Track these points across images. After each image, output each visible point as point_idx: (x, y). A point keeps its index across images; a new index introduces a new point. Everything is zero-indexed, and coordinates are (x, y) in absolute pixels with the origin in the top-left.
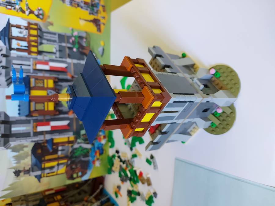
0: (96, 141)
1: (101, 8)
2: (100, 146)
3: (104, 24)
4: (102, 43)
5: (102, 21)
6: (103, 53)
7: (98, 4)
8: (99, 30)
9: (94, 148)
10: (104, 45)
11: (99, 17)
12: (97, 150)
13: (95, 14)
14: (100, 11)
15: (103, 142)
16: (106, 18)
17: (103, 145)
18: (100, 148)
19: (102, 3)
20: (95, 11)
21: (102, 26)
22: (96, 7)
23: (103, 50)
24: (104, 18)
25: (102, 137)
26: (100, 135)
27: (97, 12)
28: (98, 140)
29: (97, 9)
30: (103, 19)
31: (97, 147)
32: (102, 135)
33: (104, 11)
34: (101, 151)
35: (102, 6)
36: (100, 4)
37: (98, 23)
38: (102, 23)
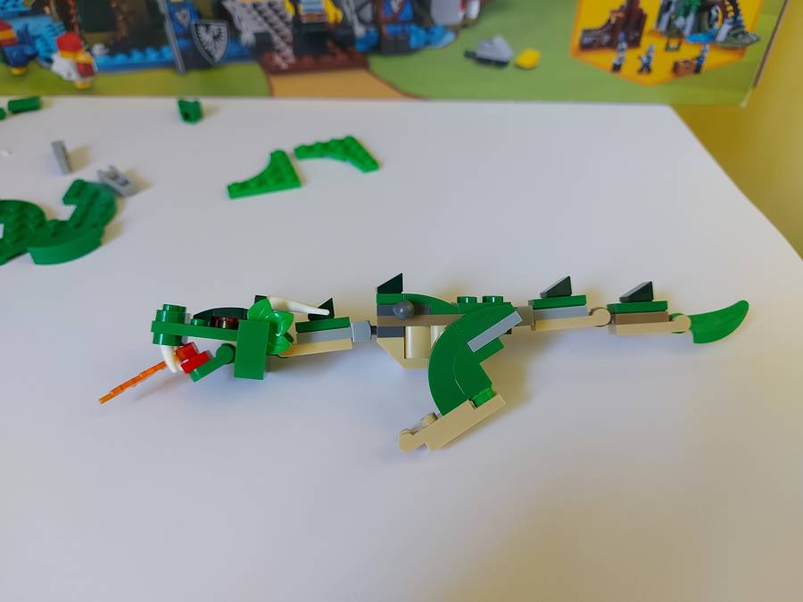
0: (59, 25)
1: (689, 52)
2: (39, 45)
3: (617, 68)
4: (528, 57)
5: (632, 58)
6: (484, 61)
7: (713, 38)
8: (591, 43)
9: (23, 14)
10: (519, 67)
12: (17, 25)
13: (666, 18)
14: (677, 49)
15: (63, 65)
16: (644, 78)
17: (50, 61)
18: (28, 51)
19: (714, 58)
20: (680, 22)
21: (609, 58)
22: (698, 28)
23: (501, 64)
24: (646, 68)
25: (83, 57)
26: (89, 50)
27: (673, 32)
28: (62, 33)
29: (687, 32)
30: (639, 65)
31: (26, 28)
32: (92, 55)
33: (676, 68)
34: (15, 54)
35: (700, 59)
36: (708, 47)
37: (621, 36)
38: (621, 59)
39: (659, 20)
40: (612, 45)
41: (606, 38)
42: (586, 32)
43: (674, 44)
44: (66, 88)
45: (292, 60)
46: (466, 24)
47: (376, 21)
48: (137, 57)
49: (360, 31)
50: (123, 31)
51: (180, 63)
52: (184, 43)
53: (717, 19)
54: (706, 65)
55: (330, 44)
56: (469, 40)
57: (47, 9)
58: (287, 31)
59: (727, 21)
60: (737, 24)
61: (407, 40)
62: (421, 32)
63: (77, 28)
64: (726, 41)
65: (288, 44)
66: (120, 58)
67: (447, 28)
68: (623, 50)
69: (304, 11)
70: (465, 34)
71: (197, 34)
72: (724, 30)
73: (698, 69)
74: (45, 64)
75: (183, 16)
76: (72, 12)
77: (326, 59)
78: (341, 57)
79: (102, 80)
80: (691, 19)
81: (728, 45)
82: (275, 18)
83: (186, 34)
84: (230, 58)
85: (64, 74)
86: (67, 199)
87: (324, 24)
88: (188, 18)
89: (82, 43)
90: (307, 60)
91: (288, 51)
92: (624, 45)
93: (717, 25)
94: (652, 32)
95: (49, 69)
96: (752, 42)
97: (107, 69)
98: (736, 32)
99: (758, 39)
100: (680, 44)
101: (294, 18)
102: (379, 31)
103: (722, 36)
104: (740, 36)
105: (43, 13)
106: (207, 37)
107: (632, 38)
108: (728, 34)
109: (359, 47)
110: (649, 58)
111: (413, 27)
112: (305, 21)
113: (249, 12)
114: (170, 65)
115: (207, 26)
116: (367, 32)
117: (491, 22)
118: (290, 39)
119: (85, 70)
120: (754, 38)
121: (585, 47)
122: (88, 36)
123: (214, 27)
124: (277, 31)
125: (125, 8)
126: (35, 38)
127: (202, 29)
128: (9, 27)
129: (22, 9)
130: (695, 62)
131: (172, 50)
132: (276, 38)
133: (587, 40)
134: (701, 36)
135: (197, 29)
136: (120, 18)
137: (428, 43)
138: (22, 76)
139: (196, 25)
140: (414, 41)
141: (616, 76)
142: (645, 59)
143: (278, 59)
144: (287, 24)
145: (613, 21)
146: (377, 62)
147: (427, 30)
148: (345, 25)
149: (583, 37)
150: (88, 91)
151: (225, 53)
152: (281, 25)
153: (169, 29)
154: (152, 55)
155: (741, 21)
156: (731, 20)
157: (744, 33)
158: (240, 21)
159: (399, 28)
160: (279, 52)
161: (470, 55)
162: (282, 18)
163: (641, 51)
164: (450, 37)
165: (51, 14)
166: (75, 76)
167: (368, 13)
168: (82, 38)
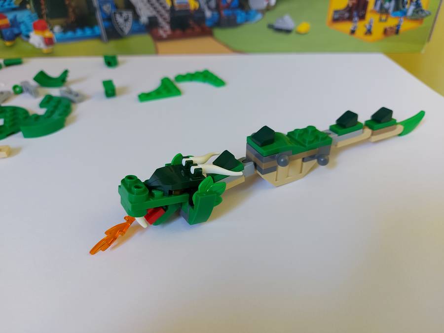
0: (35, 15)
1: (392, 22)
2: (23, 28)
3: (353, 32)
4: (304, 27)
5: (361, 26)
6: (279, 30)
7: (405, 14)
8: (339, 18)
9: (14, 9)
10: (299, 33)
11: (372, 16)
12: (10, 16)
13: (379, 3)
14: (386, 20)
15: (36, 39)
16: (368, 38)
17: (28, 37)
18: (16, 31)
19: (406, 25)
20: (387, 5)
21: (347, 26)
22: (397, 8)
23: (288, 31)
24: (369, 32)
25: (48, 34)
26: (52, 30)
27: (383, 11)
28: (37, 20)
29: (391, 10)
30: (365, 30)
31: (15, 18)
32: (53, 32)
33: (385, 32)
34: (8, 33)
35: (398, 26)
36: (402, 19)
37: (355, 13)
38: (355, 27)
39: (376, 4)
40: (350, 19)
41: (347, 15)
42: (336, 12)
43: (384, 17)
44: (37, 53)
45: (169, 32)
46: (269, 8)
47: (218, 8)
48: (79, 33)
49: (208, 14)
50: (72, 18)
51: (104, 36)
52: (107, 24)
53: (407, 3)
54: (402, 29)
55: (191, 22)
56: (270, 18)
57: (28, 6)
58: (167, 15)
59: (412, 4)
60: (418, 5)
61: (235, 19)
62: (243, 14)
63: (45, 17)
64: (413, 15)
65: (167, 22)
66: (70, 34)
67: (258, 11)
68: (356, 22)
69: (177, 3)
70: (268, 14)
71: (115, 18)
72: (411, 9)
73: (397, 32)
74: (25, 39)
75: (107, 8)
76: (43, 7)
77: (189, 31)
78: (198, 29)
79: (58, 47)
80: (393, 4)
81: (413, 18)
82: (160, 8)
83: (109, 19)
84: (133, 32)
85: (37, 45)
86: (42, 105)
87: (188, 11)
88: (110, 9)
89: (48, 26)
90: (178, 32)
91: (167, 27)
92: (356, 19)
93: (407, 6)
94: (372, 11)
95: (27, 42)
96: (427, 15)
97: (62, 40)
98: (418, 10)
99: (430, 14)
100: (387, 18)
101: (171, 7)
102: (220, 14)
103: (410, 12)
104: (420, 13)
105: (25, 8)
106: (120, 20)
107: (361, 15)
108: (414, 11)
109: (208, 24)
110: (371, 26)
111: (239, 11)
112: (177, 9)
113: (145, 5)
114: (99, 37)
115: (121, 14)
116: (213, 15)
117: (282, 7)
118: (168, 19)
119: (49, 42)
120: (428, 13)
121: (335, 20)
122: (51, 21)
123: (125, 14)
124: (161, 16)
125: (73, 4)
126: (20, 23)
127: (118, 16)
128: (5, 17)
129: (14, 6)
130: (396, 28)
131: (100, 29)
132: (160, 20)
133: (337, 16)
134: (398, 13)
135: (115, 16)
136: (71, 10)
137: (247, 20)
138: (11, 47)
139: (114, 13)
140: (239, 19)
141: (352, 37)
142: (368, 27)
143: (161, 32)
144: (167, 11)
145: (351, 5)
146: (218, 32)
147: (247, 13)
148: (200, 11)
149: (334, 15)
150: (50, 54)
151: (131, 30)
152: (163, 12)
153: (99, 16)
154: (88, 32)
155: (420, 4)
156: (415, 3)
157: (422, 11)
158: (140, 10)
159: (230, 12)
160: (162, 27)
161: (271, 27)
162: (164, 7)
163: (366, 22)
164: (259, 16)
165: (30, 9)
166: (42, 46)
167: (213, 4)
168: (47, 22)
